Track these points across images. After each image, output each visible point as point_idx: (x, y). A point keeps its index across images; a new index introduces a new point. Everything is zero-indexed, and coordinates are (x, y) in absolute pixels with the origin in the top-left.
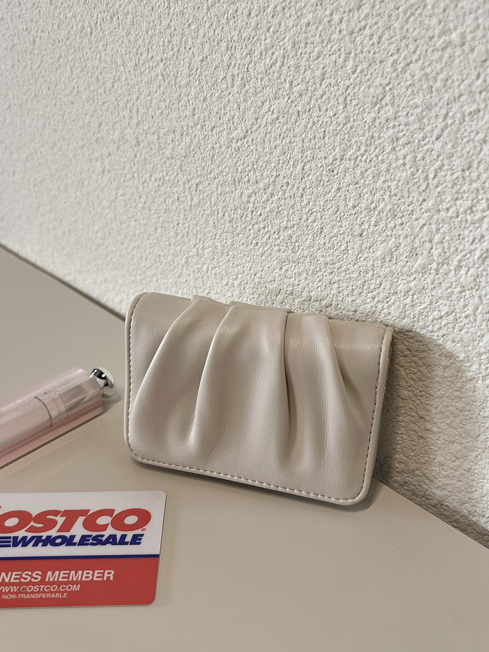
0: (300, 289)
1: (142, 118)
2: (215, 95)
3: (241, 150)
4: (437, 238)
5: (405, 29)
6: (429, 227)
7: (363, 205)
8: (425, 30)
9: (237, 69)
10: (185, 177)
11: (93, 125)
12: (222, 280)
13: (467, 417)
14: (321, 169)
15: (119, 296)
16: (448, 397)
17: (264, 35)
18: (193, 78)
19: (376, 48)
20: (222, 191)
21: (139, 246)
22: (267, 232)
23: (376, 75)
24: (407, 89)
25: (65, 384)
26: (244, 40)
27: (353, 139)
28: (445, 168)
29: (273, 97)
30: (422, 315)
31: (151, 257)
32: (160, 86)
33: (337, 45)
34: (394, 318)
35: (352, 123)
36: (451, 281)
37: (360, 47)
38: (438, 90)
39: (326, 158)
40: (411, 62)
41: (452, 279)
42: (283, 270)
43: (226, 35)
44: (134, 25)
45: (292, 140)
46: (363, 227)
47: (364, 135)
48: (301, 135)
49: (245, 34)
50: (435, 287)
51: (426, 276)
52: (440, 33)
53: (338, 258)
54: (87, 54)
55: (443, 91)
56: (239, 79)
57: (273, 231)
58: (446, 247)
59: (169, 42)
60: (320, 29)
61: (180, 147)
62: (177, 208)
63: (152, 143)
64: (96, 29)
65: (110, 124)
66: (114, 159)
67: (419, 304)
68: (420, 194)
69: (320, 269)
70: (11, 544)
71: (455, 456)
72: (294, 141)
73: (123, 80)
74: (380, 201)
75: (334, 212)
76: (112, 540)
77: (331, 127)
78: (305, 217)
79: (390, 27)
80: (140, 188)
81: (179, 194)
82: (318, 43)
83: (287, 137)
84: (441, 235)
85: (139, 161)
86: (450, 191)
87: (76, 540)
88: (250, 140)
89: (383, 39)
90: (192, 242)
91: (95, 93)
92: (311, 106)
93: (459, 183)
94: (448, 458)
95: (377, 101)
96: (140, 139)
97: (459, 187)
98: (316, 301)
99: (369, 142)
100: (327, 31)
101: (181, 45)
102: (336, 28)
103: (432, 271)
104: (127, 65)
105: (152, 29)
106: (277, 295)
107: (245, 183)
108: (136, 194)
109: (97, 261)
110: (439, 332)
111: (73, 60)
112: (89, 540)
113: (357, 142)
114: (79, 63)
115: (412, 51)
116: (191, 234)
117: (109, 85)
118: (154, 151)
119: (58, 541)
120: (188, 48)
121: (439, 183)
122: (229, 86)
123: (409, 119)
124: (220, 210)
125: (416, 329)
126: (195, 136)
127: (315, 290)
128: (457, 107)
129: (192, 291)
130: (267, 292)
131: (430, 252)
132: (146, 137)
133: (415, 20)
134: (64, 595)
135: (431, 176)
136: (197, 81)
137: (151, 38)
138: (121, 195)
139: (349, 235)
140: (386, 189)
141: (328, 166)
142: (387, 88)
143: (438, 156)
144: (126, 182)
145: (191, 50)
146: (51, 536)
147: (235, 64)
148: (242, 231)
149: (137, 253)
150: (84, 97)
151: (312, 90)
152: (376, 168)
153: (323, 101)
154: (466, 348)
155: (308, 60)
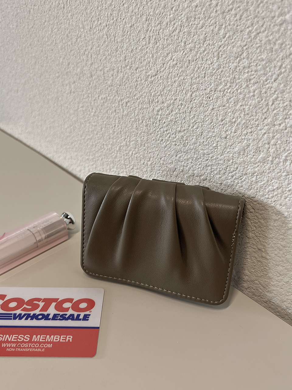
0: (187, 169)
1: (94, 61)
2: (138, 48)
3: (153, 83)
4: (272, 142)
5: (257, 11)
6: (268, 134)
7: (228, 120)
8: (269, 13)
9: (152, 33)
10: (119, 98)
11: (64, 64)
12: (141, 161)
13: (288, 251)
14: (202, 96)
15: (79, 167)
16: (276, 238)
17: (169, 12)
18: (125, 37)
19: (238, 23)
20: (142, 107)
21: (91, 138)
22: (168, 133)
23: (238, 40)
24: (257, 49)
25: (46, 222)
26: (157, 15)
27: (222, 79)
28: (279, 99)
29: (174, 51)
30: (262, 188)
31: (99, 145)
32: (105, 41)
33: (214, 20)
34: (245, 189)
35: (222, 69)
36: (281, 168)
37: (228, 22)
38: (276, 51)
39: (205, 90)
40: (260, 32)
41: (281, 167)
42: (178, 157)
43: (146, 12)
44: (90, 3)
45: (185, 77)
46: (227, 133)
47: (230, 77)
48: (190, 75)
49: (157, 11)
50: (270, 172)
51: (265, 165)
52: (279, 15)
53: (211, 151)
54: (61, 20)
55: (279, 51)
56: (153, 39)
57: (172, 133)
58: (278, 148)
59: (111, 15)
60: (204, 9)
61: (117, 79)
62: (114, 116)
63: (100, 76)
64: (67, 5)
65: (75, 64)
66: (77, 85)
67: (261, 182)
68: (263, 114)
69: (201, 157)
70: (12, 318)
71: (279, 274)
72: (186, 78)
73: (83, 37)
74: (239, 117)
75: (210, 123)
76: (72, 317)
77: (209, 71)
78: (192, 125)
79: (247, 10)
80: (92, 103)
81: (115, 108)
82: (202, 19)
83: (182, 76)
84: (275, 140)
85: (92, 87)
86: (282, 114)
87: (51, 317)
88: (159, 77)
89: (243, 17)
90: (123, 137)
91: (66, 44)
92: (197, 57)
93: (287, 108)
94: (275, 274)
95: (238, 56)
96: (93, 73)
97: (287, 111)
98: (197, 176)
99: (232, 81)
100: (208, 11)
101: (118, 17)
102: (214, 9)
103: (269, 162)
104: (85, 28)
105: (101, 6)
106: (173, 172)
107: (155, 103)
108: (90, 106)
109: (67, 146)
110: (272, 199)
111: (53, 23)
112: (58, 317)
113: (225, 81)
114: (56, 26)
115: (261, 25)
116: (123, 132)
117: (74, 40)
118: (101, 81)
119: (40, 317)
120: (122, 19)
121: (275, 108)
122: (147, 43)
123: (258, 68)
124: (140, 119)
125: (258, 196)
126: (126, 73)
127: (197, 170)
128: (288, 61)
129: (122, 167)
130: (168, 169)
131: (268, 150)
132: (96, 73)
133: (263, 6)
134: (43, 350)
135: (270, 103)
136: (128, 40)
137: (100, 12)
138: (81, 107)
139: (218, 137)
140: (242, 110)
141: (206, 94)
142: (245, 48)
143: (275, 92)
144: (84, 100)
145: (124, 20)
146: (36, 314)
147: (151, 30)
148: (153, 132)
149: (90, 142)
150: (59, 47)
151: (198, 47)
152: (236, 97)
153: (205, 54)
154: (288, 209)
155: (196, 29)
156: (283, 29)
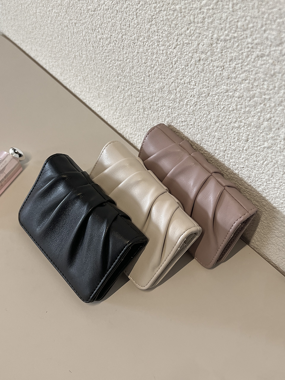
3: (93, 16)
4: (178, 90)
7: (148, 64)
10: (69, 17)
12: (92, 72)
15: (45, 60)
20: (87, 31)
22: (110, 59)
23: (148, 9)
24: (161, 22)
27: (141, 33)
28: (179, 62)
30: (176, 118)
35: (140, 26)
36: (185, 109)
38: (173, 28)
39: (131, 37)
40: (162, 10)
42: (119, 78)
46: (150, 73)
47: (146, 34)
50: (179, 109)
51: (176, 103)
52: (172, 3)
53: (141, 82)
57: (112, 59)
58: (182, 95)
62: (67, 30)
67: (174, 114)
68: (170, 69)
69: (134, 84)
72: (117, 23)
74: (155, 65)
75: (137, 62)
77: (132, 24)
78: (125, 59)
80: (48, 13)
81: (67, 24)
83: (113, 20)
86: (181, 72)
88: (97, 13)
90: (76, 49)
92: (122, 10)
93: (184, 70)
95: (150, 21)
98: (134, 97)
99: (148, 38)
107: (97, 32)
108: (46, 15)
109: (31, 39)
110: (182, 127)
113: (143, 35)
115: (162, 5)
121: (177, 67)
123: (163, 35)
124: (87, 40)
127: (133, 92)
128: (181, 38)
130: (113, 85)
131: (176, 94)
135: (174, 63)
138: (39, 12)
139: (144, 74)
140: (157, 61)
141: (132, 40)
142: (153, 17)
148: (99, 53)
152: (152, 50)
156: (175, 14)
